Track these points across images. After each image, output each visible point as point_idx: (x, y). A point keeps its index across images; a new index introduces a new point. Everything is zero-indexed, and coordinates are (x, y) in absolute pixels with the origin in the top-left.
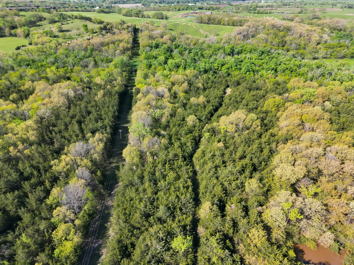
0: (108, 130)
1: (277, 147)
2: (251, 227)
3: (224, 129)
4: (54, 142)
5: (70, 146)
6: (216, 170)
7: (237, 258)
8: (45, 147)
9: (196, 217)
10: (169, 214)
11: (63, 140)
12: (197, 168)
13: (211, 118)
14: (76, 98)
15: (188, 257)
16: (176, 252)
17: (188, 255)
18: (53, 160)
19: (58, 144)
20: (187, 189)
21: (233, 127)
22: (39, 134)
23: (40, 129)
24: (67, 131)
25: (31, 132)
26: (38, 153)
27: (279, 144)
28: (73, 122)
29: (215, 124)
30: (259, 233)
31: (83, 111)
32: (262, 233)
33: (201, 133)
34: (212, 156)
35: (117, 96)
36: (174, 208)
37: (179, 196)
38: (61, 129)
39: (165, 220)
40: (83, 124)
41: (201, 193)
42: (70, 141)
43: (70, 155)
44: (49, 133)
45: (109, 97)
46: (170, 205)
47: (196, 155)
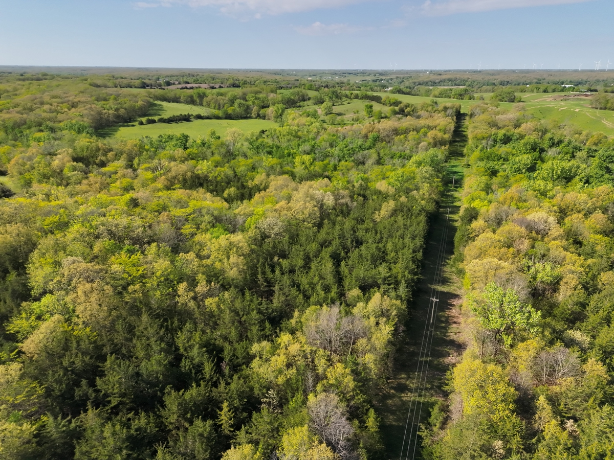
0: (402, 290)
4: (274, 292)
5: (307, 311)
8: (251, 301)
11: (294, 291)
14: (336, 210)
18: (259, 341)
19: (282, 298)
22: (248, 267)
23: (254, 256)
24: (307, 272)
25: (233, 259)
26: (232, 311)
28: (323, 254)
31: (348, 235)
35: (422, 218)
38: (296, 265)
40: (343, 263)
42: (309, 298)
43: (303, 339)
44: (268, 270)
45: (405, 217)
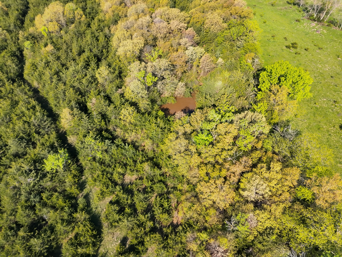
1: (110, 31)
2: (119, 110)
3: (45, 30)
6: (58, 76)
7: (119, 142)
9: (60, 132)
10: (25, 144)
12: (35, 84)
13: (22, 25)
15: (71, 170)
16: (55, 173)
17: (70, 168)
20: (34, 110)
21: (54, 24)
27: (111, 28)
29: (31, 30)
30: (128, 111)
32: (131, 109)
33: (19, 45)
34: (45, 63)
36: (29, 135)
37: (28, 121)
39: (24, 153)
41: (53, 106)
46: (21, 134)
47: (26, 72)
